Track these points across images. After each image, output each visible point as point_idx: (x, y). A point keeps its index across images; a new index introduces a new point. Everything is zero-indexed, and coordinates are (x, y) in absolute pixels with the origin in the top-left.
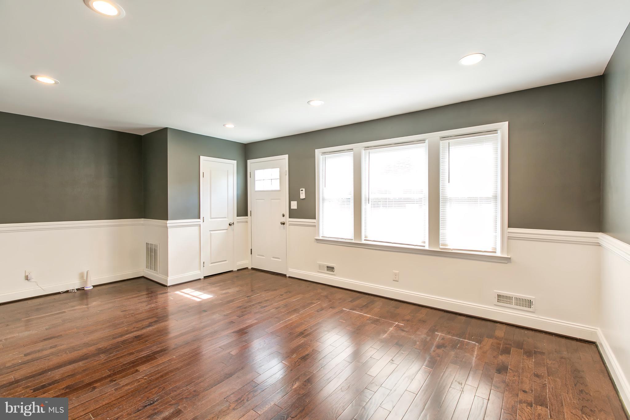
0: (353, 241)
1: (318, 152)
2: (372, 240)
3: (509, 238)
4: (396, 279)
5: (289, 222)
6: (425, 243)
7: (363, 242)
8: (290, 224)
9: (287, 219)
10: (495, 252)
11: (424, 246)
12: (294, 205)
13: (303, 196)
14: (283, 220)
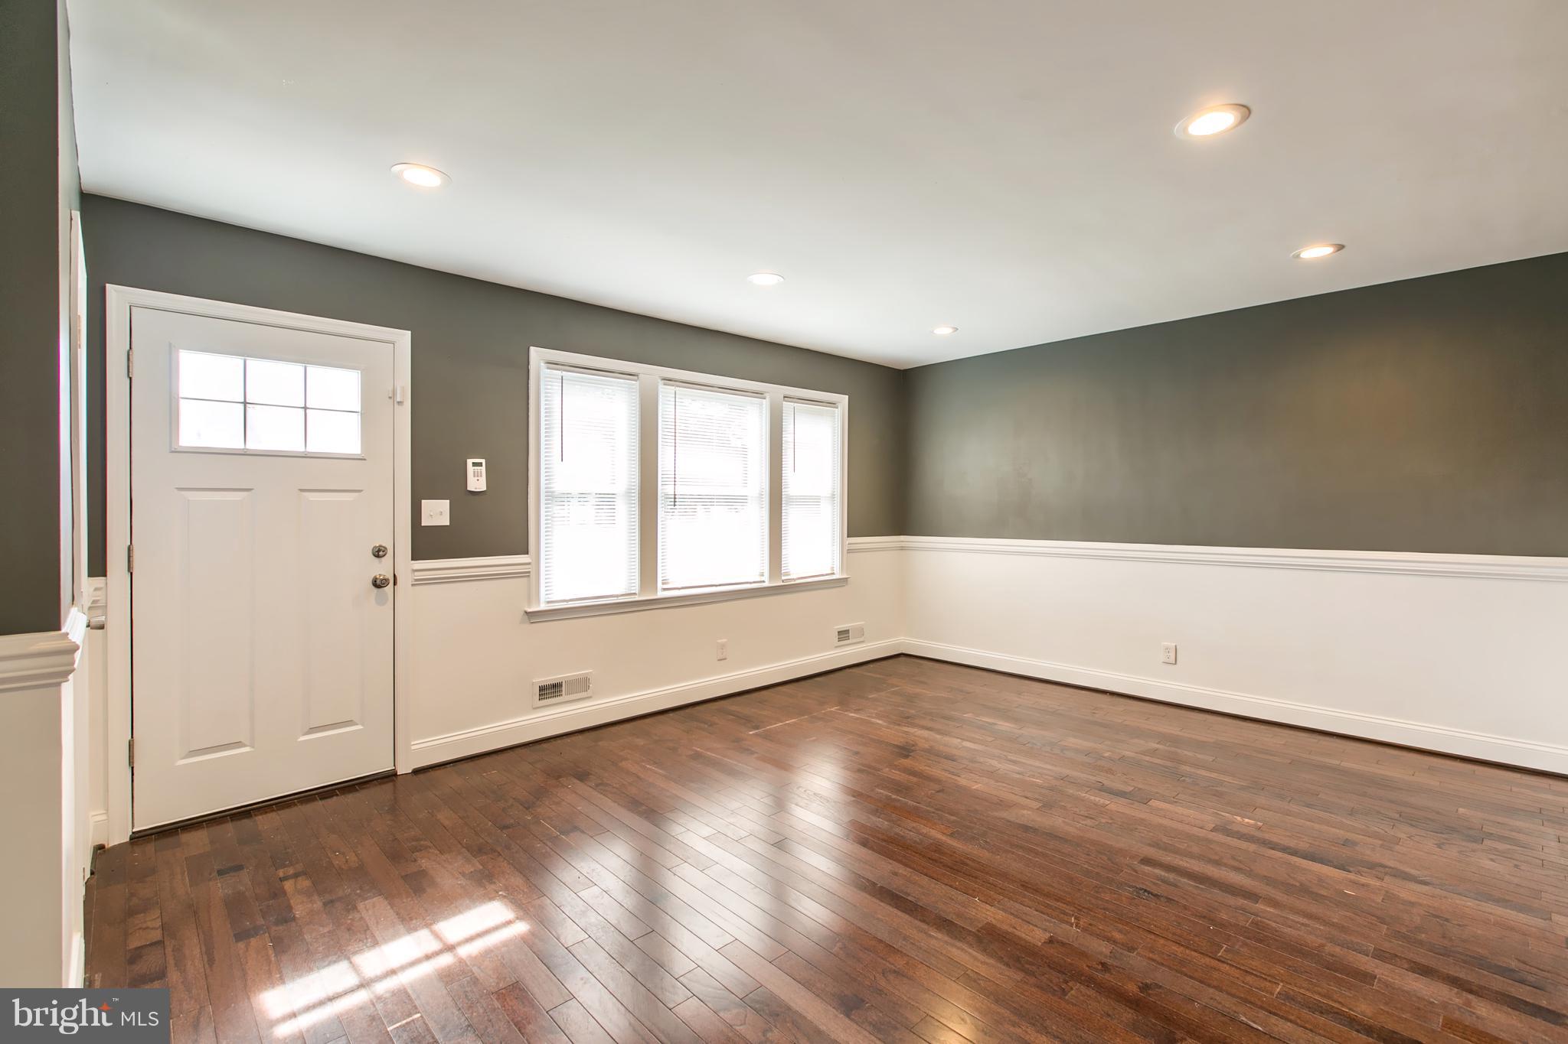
0: (637, 598)
1: (537, 355)
2: (680, 586)
3: (849, 551)
4: (722, 657)
5: (416, 573)
6: (763, 575)
7: (661, 594)
8: (416, 580)
9: (407, 566)
10: (833, 574)
11: (764, 582)
12: (437, 512)
13: (477, 480)
14: (383, 569)
